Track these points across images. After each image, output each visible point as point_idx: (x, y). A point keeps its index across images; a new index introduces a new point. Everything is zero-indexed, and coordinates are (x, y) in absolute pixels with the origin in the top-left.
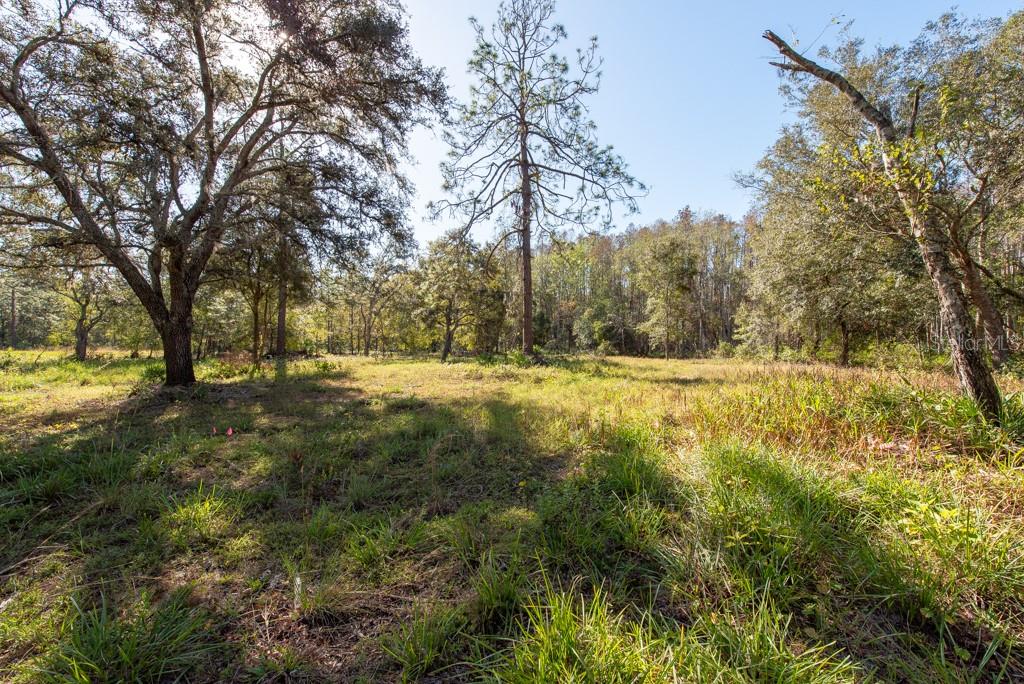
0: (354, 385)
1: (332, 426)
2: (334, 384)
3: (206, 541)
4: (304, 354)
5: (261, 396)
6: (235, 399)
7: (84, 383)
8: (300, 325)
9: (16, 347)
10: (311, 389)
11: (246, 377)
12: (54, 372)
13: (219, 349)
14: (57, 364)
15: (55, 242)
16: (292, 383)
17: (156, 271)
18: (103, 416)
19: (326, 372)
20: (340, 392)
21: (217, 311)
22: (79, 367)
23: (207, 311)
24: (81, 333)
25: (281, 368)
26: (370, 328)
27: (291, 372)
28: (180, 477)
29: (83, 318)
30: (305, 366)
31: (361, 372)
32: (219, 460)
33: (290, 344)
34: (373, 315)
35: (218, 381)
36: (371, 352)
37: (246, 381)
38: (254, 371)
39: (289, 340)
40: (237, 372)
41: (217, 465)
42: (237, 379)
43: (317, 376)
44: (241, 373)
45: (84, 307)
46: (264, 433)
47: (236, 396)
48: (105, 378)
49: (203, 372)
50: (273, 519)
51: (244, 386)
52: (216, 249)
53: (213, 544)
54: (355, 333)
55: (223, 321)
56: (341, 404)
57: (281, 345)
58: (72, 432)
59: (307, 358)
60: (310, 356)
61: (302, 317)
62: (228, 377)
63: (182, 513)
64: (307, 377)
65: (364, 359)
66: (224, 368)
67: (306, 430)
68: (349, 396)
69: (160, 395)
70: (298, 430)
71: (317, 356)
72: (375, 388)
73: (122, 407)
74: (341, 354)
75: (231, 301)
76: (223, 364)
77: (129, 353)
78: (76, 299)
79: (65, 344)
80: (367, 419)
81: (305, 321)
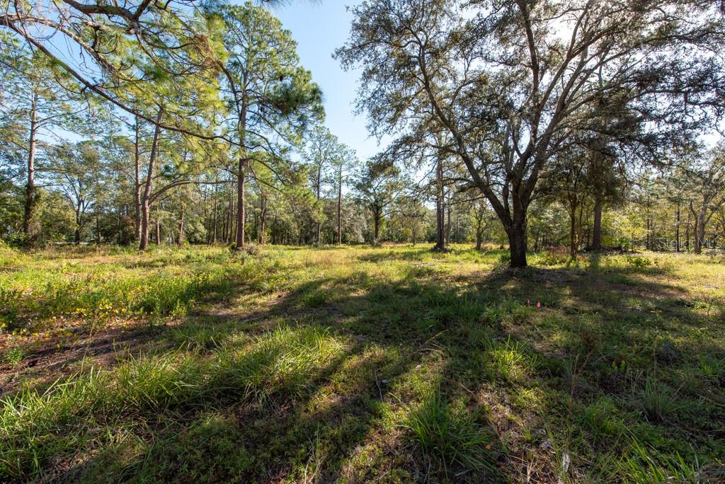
0: (674, 283)
1: (637, 320)
2: (647, 279)
3: (505, 380)
4: (620, 249)
5: (571, 282)
6: (551, 281)
7: (476, 262)
8: (615, 225)
9: (458, 243)
10: (620, 281)
11: (564, 265)
12: (467, 254)
13: (550, 244)
14: (468, 251)
15: (462, 189)
16: (602, 273)
17: (506, 197)
18: (479, 280)
19: (639, 267)
20: (653, 288)
21: (547, 219)
22: (476, 253)
23: (541, 219)
24: (479, 235)
25: (594, 261)
26: (703, 225)
27: (602, 264)
28: (505, 328)
29: (480, 227)
30: (618, 261)
31: (686, 270)
32: (528, 323)
33: (605, 242)
34: (709, 211)
35: (543, 267)
36: (704, 250)
37: (563, 269)
38: (571, 261)
39: (605, 238)
40: (558, 261)
41: (528, 327)
42: (557, 267)
43: (628, 270)
44: (560, 263)
45: (480, 221)
46: (567, 312)
47: (553, 279)
48: (485, 260)
49: (533, 260)
50: (557, 387)
51: (561, 272)
52: (539, 175)
53: (510, 385)
54: (682, 230)
55: (551, 225)
56: (650, 299)
57: (597, 241)
58: (464, 287)
59: (622, 253)
60: (625, 251)
61: (617, 219)
62: (551, 265)
63: (495, 354)
64: (618, 270)
65: (694, 257)
66: (549, 257)
67: (607, 318)
68: (664, 294)
69: (507, 273)
70: (597, 315)
71: (633, 252)
72: (705, 289)
73: (488, 277)
74: (663, 250)
75: (557, 211)
76: (549, 255)
77: (499, 246)
78: (477, 218)
79: (473, 241)
80: (685, 322)
81: (620, 221)
